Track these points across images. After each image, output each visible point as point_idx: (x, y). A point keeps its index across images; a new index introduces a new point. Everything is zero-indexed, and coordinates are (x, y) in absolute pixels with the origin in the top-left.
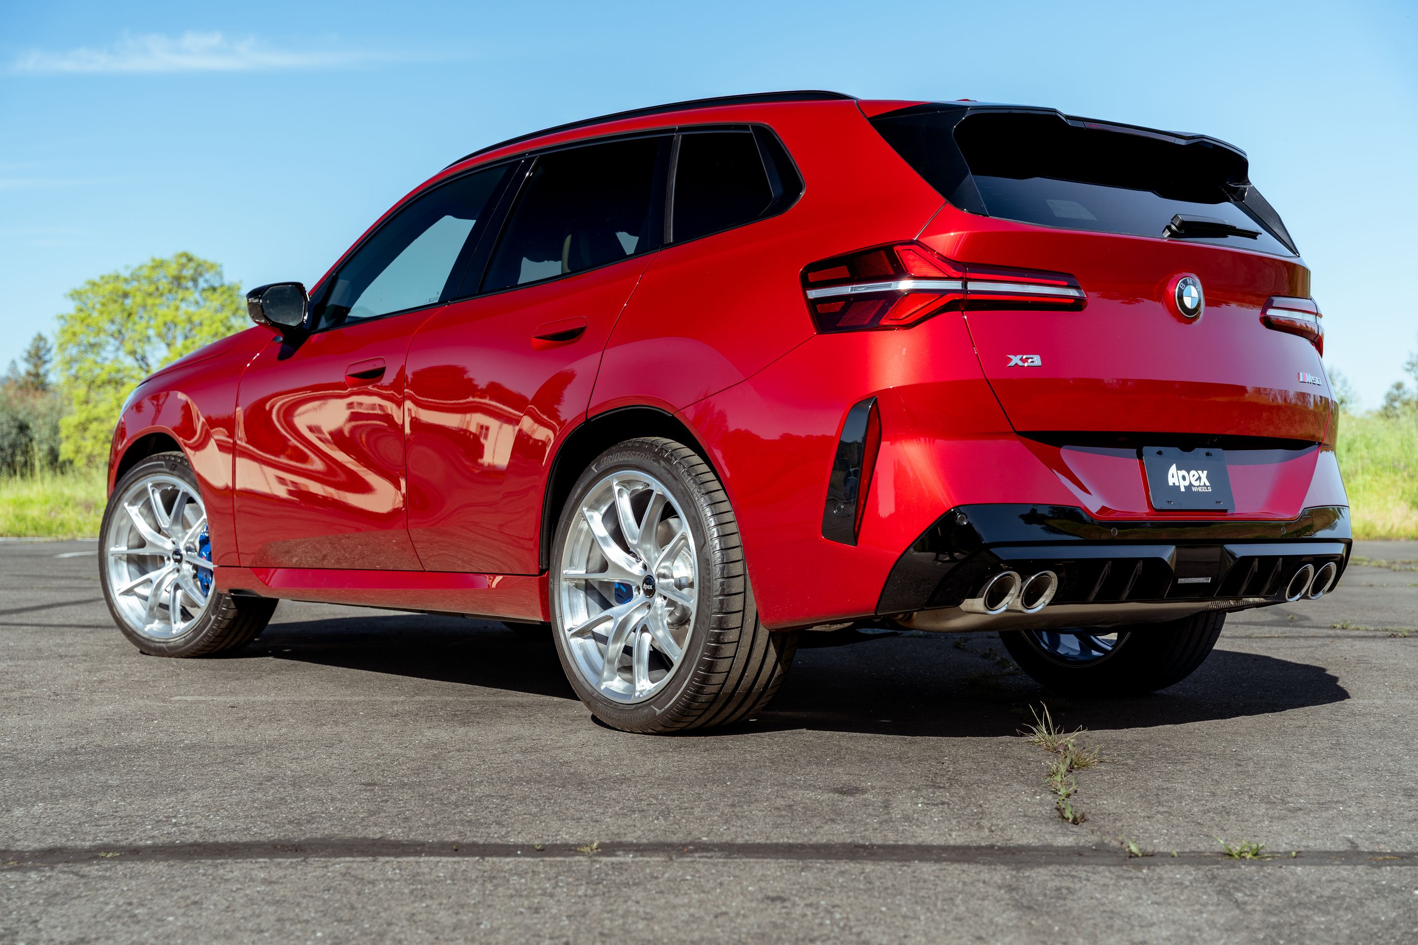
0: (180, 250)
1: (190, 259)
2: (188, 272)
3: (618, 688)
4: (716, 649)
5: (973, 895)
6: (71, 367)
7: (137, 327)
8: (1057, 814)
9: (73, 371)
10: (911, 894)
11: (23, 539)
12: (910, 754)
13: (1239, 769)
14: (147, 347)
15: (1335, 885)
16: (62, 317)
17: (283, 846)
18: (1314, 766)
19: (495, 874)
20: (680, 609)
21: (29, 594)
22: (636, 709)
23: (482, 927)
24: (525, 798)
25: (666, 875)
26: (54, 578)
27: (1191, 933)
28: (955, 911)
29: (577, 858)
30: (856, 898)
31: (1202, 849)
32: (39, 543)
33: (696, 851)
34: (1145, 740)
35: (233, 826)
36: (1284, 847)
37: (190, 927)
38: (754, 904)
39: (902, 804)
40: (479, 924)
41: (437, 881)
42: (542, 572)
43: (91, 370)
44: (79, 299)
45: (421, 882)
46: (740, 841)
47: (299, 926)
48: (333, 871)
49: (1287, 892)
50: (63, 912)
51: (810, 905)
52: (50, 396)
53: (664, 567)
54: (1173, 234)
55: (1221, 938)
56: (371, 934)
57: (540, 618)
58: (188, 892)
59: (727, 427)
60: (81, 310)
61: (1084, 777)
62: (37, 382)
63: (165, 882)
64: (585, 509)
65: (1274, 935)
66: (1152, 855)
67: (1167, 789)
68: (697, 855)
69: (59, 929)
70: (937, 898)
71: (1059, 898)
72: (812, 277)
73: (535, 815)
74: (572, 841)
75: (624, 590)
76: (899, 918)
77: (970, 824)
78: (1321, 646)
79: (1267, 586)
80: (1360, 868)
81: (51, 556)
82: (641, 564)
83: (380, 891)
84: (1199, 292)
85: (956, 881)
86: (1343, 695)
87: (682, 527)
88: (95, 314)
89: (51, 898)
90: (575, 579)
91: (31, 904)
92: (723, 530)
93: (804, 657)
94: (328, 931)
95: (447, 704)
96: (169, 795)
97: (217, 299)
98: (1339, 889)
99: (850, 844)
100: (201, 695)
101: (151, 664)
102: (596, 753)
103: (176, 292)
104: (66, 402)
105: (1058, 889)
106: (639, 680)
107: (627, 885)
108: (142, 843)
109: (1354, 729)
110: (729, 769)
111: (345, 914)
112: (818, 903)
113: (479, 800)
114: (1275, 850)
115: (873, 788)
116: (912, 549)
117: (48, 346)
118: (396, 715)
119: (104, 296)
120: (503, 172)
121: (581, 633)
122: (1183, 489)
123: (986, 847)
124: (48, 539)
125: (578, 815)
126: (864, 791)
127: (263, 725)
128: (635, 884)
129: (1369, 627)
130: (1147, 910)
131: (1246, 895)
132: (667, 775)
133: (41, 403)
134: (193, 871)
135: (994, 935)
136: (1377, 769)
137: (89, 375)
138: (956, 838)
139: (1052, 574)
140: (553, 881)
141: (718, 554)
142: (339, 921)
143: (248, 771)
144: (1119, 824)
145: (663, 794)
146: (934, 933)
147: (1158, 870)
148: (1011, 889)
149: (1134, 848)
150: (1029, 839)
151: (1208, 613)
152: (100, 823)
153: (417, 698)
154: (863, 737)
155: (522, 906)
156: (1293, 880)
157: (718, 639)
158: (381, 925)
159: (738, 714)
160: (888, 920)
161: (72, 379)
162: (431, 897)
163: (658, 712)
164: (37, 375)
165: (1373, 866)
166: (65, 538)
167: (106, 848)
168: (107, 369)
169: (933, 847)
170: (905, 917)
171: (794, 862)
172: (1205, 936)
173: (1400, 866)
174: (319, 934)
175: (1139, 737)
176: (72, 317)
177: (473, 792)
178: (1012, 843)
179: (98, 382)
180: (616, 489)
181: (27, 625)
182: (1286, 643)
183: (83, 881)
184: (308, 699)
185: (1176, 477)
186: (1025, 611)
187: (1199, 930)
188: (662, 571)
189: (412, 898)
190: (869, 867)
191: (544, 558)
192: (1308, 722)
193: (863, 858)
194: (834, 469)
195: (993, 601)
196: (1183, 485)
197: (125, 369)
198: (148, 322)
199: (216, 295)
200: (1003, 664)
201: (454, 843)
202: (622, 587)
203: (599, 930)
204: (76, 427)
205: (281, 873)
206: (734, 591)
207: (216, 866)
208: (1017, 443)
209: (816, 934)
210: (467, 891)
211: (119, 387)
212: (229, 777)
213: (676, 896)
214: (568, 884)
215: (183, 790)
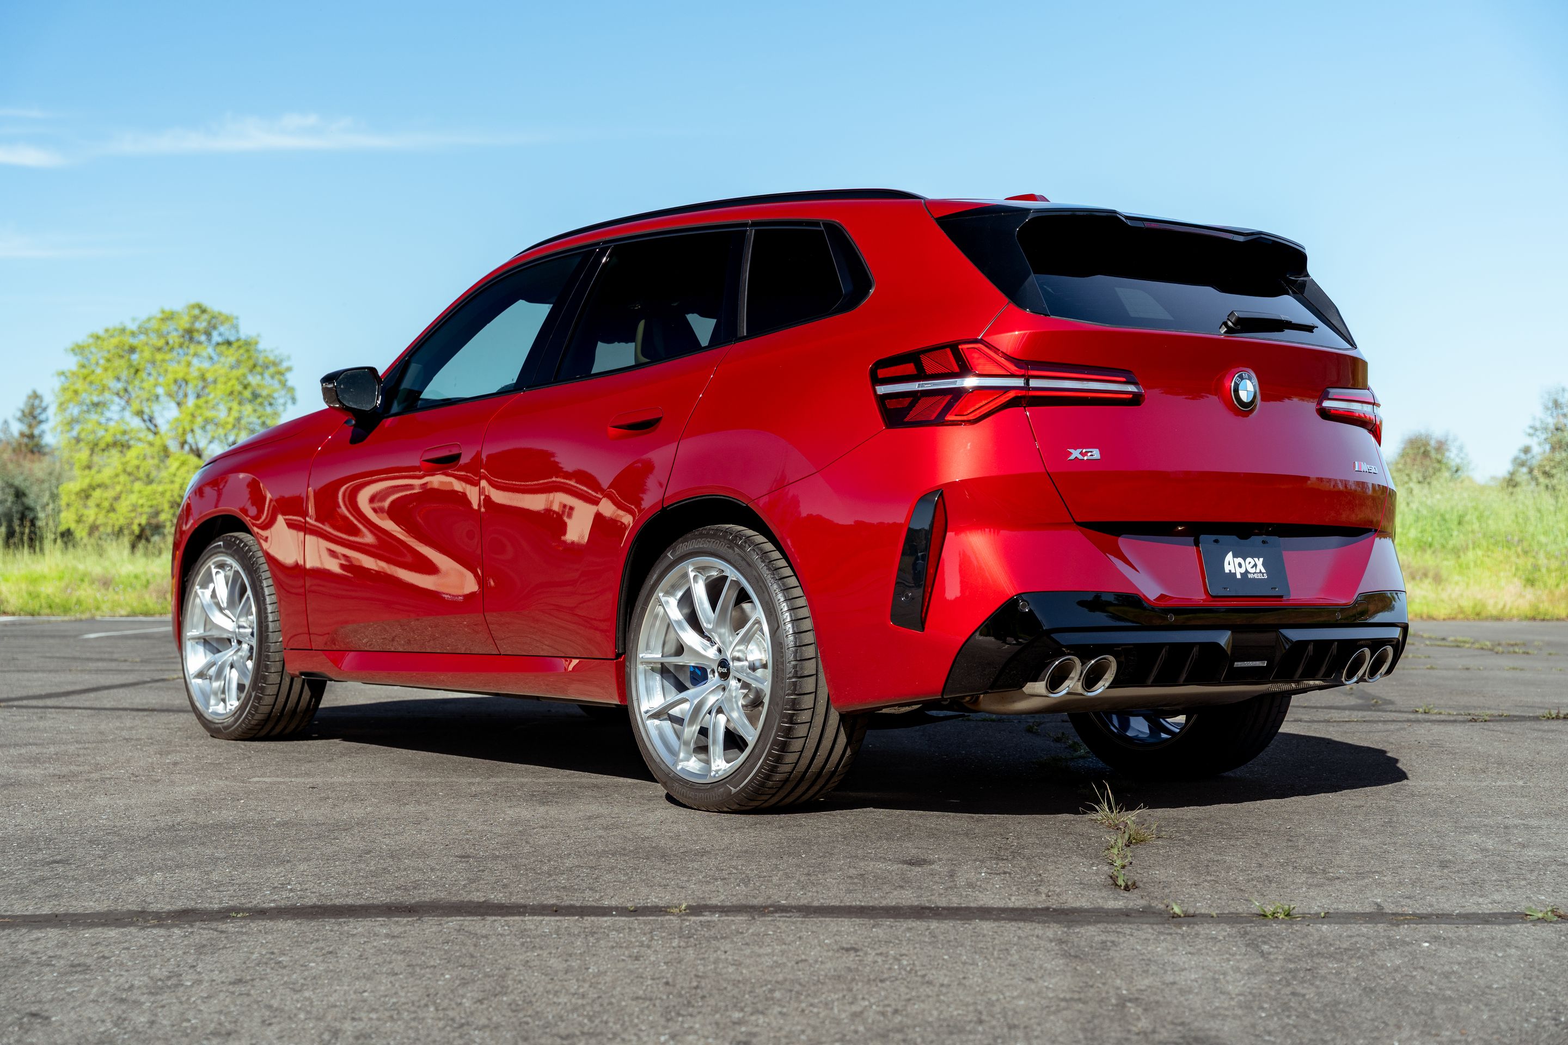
0: (193, 301)
1: (204, 311)
2: (201, 325)
3: (693, 768)
4: (790, 729)
5: (1026, 947)
6: (72, 429)
7: (145, 385)
8: (1110, 882)
9: (75, 433)
10: (971, 946)
11: (37, 618)
12: (977, 831)
13: (1290, 844)
14: (156, 407)
15: (1354, 940)
16: (63, 373)
17: (396, 908)
18: (1361, 841)
19: (595, 930)
20: (754, 691)
21: (70, 677)
22: (712, 788)
23: (590, 970)
24: (612, 868)
25: (750, 931)
26: (88, 659)
27: (1217, 976)
28: (1010, 958)
29: (667, 917)
30: (922, 949)
31: (1241, 910)
32: (56, 622)
33: (776, 912)
34: (1205, 819)
35: (345, 892)
36: (1315, 909)
37: (331, 971)
38: (830, 954)
39: (966, 873)
40: (587, 969)
41: (543, 935)
42: (618, 656)
43: (94, 432)
44: (81, 354)
45: (529, 936)
46: (816, 904)
47: (428, 970)
48: (448, 928)
49: (1309, 945)
50: (215, 959)
51: (881, 954)
52: (47, 459)
53: (739, 651)
54: (1230, 331)
55: (1243, 979)
56: (493, 976)
57: (616, 701)
58: (321, 944)
59: (800, 513)
60: (83, 366)
61: (1141, 851)
62: (31, 444)
63: (298, 937)
64: (661, 595)
65: (1289, 977)
66: (1193, 916)
67: (1218, 861)
68: (777, 915)
69: (217, 972)
70: (994, 949)
71: (1104, 949)
72: (882, 373)
73: (624, 882)
74: (661, 904)
75: (699, 673)
76: (960, 964)
77: (1029, 890)
78: (1398, 730)
79: (1323, 670)
80: (1380, 926)
81: (75, 636)
82: (715, 647)
83: (494, 943)
84: (1254, 386)
85: (1012, 936)
86: (1402, 776)
87: (756, 612)
88: (99, 371)
89: (200, 949)
90: (650, 663)
91: (184, 953)
92: (795, 615)
93: (874, 739)
94: (454, 974)
95: (522, 785)
96: (277, 866)
97: (233, 355)
98: (1357, 942)
99: (917, 906)
100: (278, 776)
101: (219, 747)
102: (675, 830)
103: (188, 347)
104: (67, 467)
105: (1104, 942)
106: (715, 760)
107: (716, 938)
108: (266, 905)
109: (1410, 808)
110: (803, 843)
111: (467, 961)
112: (888, 952)
113: (570, 870)
114: (1307, 911)
115: (940, 860)
116: (978, 634)
117: (44, 404)
118: (475, 796)
119: (109, 352)
120: (578, 260)
121: (657, 715)
122: (1239, 576)
123: (1042, 909)
124: (66, 618)
125: (664, 882)
126: (931, 863)
127: (346, 805)
128: (722, 938)
129: (1451, 712)
130: (1181, 958)
131: (1271, 947)
132: (744, 849)
133: (38, 468)
134: (321, 928)
135: (1042, 977)
136: (1420, 844)
137: (91, 437)
138: (1016, 902)
139: (1111, 658)
140: (648, 936)
141: (791, 638)
142: (463, 966)
143: (345, 845)
144: (1167, 891)
145: (742, 865)
146: (990, 975)
147: (1196, 927)
148: (1061, 942)
149: (1177, 910)
150: (1083, 903)
151: (1273, 695)
152: (221, 889)
153: (492, 780)
154: (932, 816)
155: (624, 954)
156: (1316, 937)
157: (791, 719)
158: (500, 970)
159: (811, 792)
160: (950, 966)
161: (73, 442)
162: (541, 948)
163: (733, 790)
164: (31, 436)
165: (1393, 924)
166: (84, 617)
167: (237, 910)
168: (111, 431)
169: (993, 909)
170: (964, 963)
171: (866, 921)
172: (1228, 978)
173: (1417, 924)
174: (447, 976)
175: (1199, 815)
176: (73, 374)
177: (564, 863)
178: (1066, 906)
179: (102, 445)
180: (692, 575)
181: (80, 708)
182: (1365, 727)
183: (224, 935)
184: (385, 780)
185: (1232, 564)
186: (1086, 693)
187: (1225, 974)
188: (737, 654)
189: (524, 949)
190: (934, 925)
191: (620, 642)
192: (1367, 802)
193: (929, 917)
194: (904, 554)
195: (1054, 685)
196: (1239, 572)
197: (131, 430)
198: (156, 379)
199: (231, 350)
200: (1074, 747)
201: (553, 905)
202: (697, 671)
203: (694, 972)
204: (77, 494)
205: (400, 929)
206: (806, 673)
207: (340, 924)
208: (1077, 534)
209: (886, 976)
210: (572, 943)
211: (125, 450)
212: (329, 850)
213: (761, 947)
214: (662, 938)
215: (288, 861)
